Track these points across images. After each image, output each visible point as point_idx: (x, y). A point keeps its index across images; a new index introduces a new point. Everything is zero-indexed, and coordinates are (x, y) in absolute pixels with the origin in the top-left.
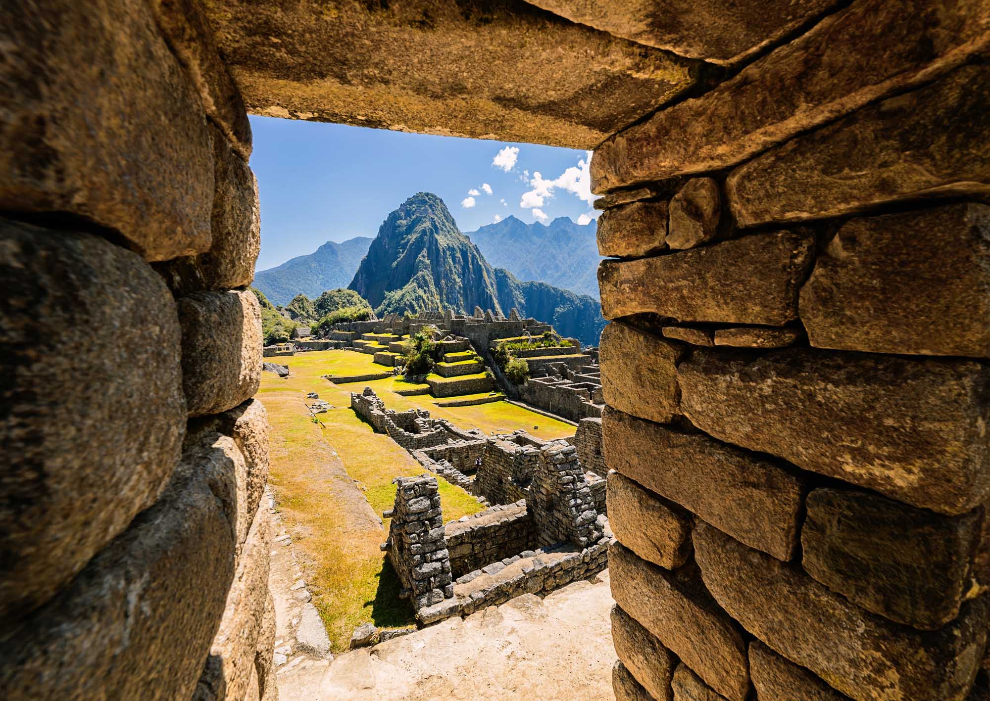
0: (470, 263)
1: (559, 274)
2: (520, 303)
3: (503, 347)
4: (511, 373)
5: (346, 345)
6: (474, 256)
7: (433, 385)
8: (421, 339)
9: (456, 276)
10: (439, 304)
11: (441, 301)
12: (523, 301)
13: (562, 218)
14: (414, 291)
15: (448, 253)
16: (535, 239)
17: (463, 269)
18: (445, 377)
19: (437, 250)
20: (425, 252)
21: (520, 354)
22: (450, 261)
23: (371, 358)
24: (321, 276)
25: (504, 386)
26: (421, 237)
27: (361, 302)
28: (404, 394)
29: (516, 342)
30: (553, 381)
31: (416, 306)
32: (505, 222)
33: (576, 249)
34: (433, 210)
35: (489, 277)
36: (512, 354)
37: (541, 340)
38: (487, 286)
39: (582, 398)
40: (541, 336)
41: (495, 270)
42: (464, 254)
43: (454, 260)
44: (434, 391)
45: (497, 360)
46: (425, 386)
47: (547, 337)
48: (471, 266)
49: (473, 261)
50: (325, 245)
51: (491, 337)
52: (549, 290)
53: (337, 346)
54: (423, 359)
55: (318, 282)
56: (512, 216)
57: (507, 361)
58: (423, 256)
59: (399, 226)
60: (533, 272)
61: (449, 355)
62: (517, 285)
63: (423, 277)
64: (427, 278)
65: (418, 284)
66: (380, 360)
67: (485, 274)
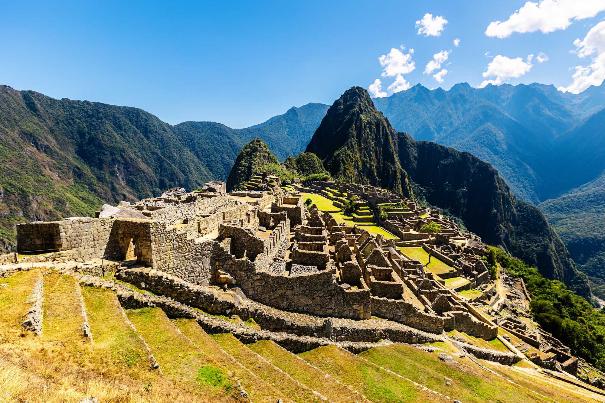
0: (381, 131)
1: (453, 129)
2: (414, 156)
3: (380, 207)
4: (381, 217)
5: (318, 192)
6: (384, 127)
7: (354, 217)
8: (351, 201)
9: (371, 141)
10: (359, 159)
11: (360, 157)
12: (416, 155)
13: (462, 84)
14: (345, 152)
15: (368, 126)
16: (436, 101)
17: (376, 136)
18: (358, 215)
19: (361, 125)
20: (354, 126)
21: (386, 210)
22: (368, 131)
23: (332, 202)
24: (287, 129)
25: (378, 221)
26: (352, 117)
27: (317, 160)
28: (345, 220)
29: (385, 205)
30: (395, 222)
31: (345, 160)
32: (413, 89)
33: (470, 109)
34: (360, 99)
35: (393, 139)
36: (383, 210)
37: (395, 205)
38: (391, 147)
39: (400, 229)
40: (396, 204)
41: (399, 133)
42: (378, 126)
43: (371, 131)
44: (354, 220)
45: (376, 211)
46: (351, 218)
47: (398, 204)
48: (381, 134)
49: (383, 131)
50: (291, 109)
51: (377, 203)
52: (437, 148)
53: (315, 192)
54: (352, 208)
55: (286, 133)
56: (419, 85)
57: (381, 212)
58: (352, 130)
59: (339, 109)
60: (431, 128)
61: (361, 208)
62: (413, 144)
63: (351, 142)
64: (353, 143)
65: (347, 147)
66: (336, 205)
67: (390, 138)
